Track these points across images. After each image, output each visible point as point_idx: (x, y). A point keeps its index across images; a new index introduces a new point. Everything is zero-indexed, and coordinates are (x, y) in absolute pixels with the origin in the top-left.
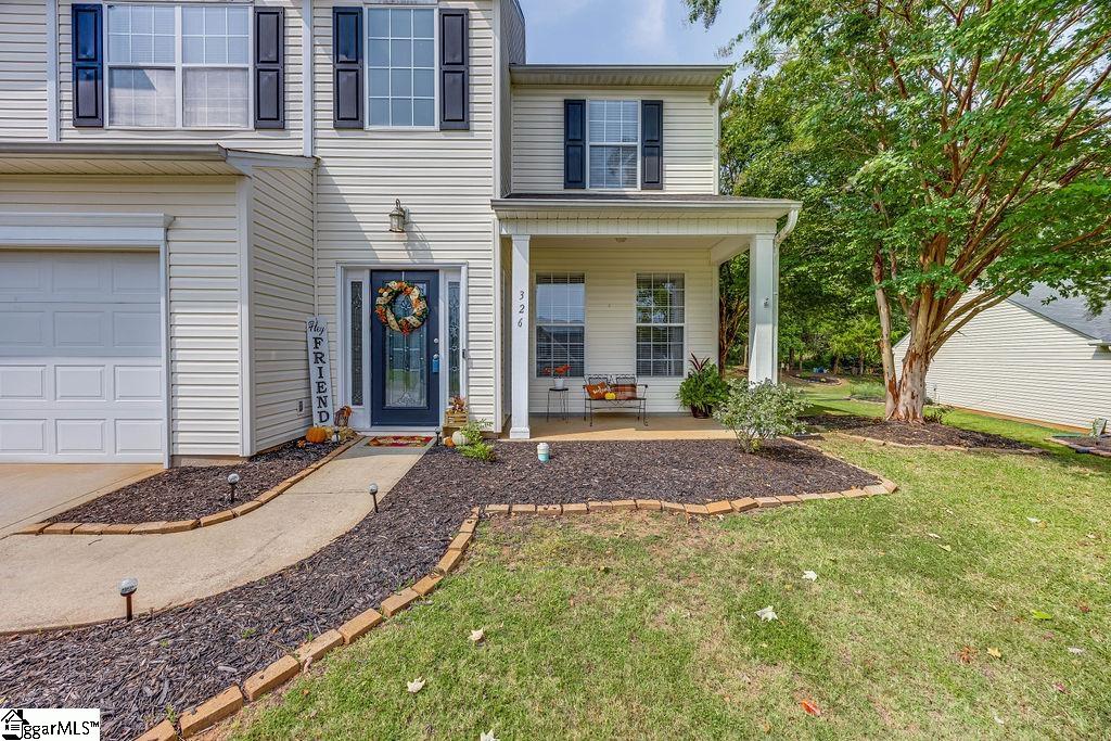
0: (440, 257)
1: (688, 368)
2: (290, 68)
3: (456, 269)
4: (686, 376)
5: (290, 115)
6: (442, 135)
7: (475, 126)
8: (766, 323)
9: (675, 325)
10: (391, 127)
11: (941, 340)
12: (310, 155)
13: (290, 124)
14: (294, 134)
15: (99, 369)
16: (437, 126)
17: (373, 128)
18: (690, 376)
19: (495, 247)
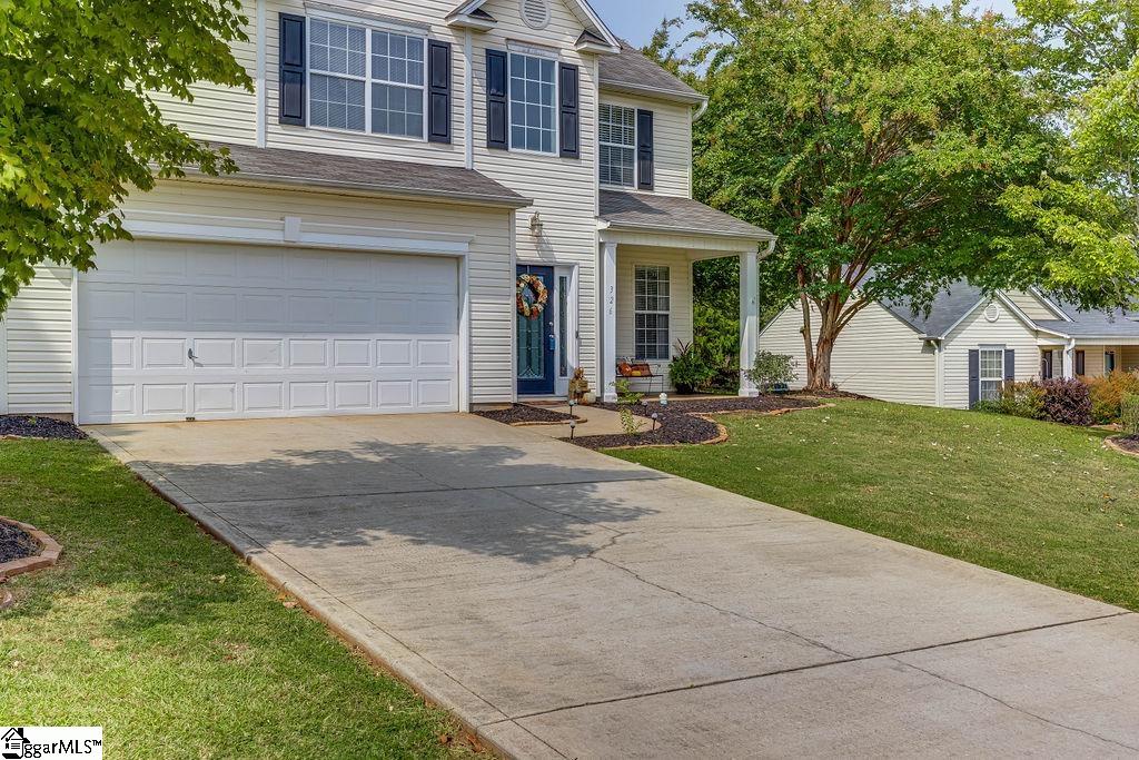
0: (560, 257)
1: (673, 352)
2: (454, 94)
3: (570, 267)
4: (671, 358)
5: (455, 133)
6: (560, 161)
7: (582, 156)
8: (753, 315)
9: (659, 312)
10: (525, 151)
11: (839, 329)
12: (470, 168)
13: (455, 140)
14: (457, 148)
15: (407, 343)
16: (558, 154)
17: (514, 150)
18: (674, 359)
19: (595, 250)
